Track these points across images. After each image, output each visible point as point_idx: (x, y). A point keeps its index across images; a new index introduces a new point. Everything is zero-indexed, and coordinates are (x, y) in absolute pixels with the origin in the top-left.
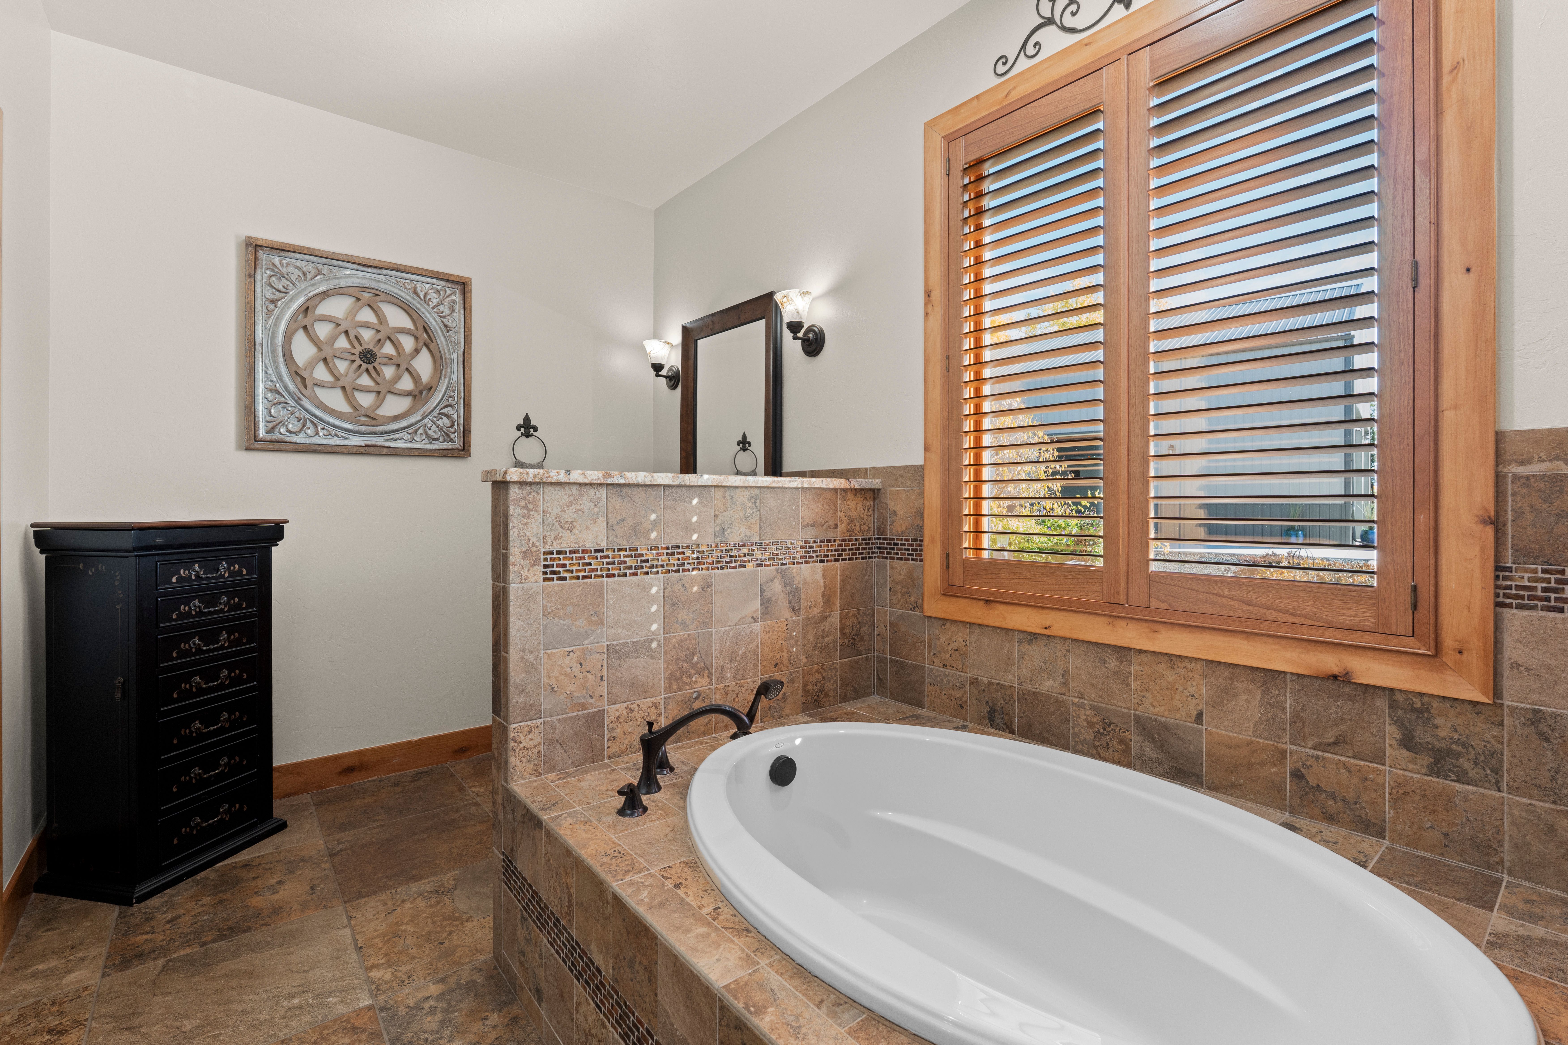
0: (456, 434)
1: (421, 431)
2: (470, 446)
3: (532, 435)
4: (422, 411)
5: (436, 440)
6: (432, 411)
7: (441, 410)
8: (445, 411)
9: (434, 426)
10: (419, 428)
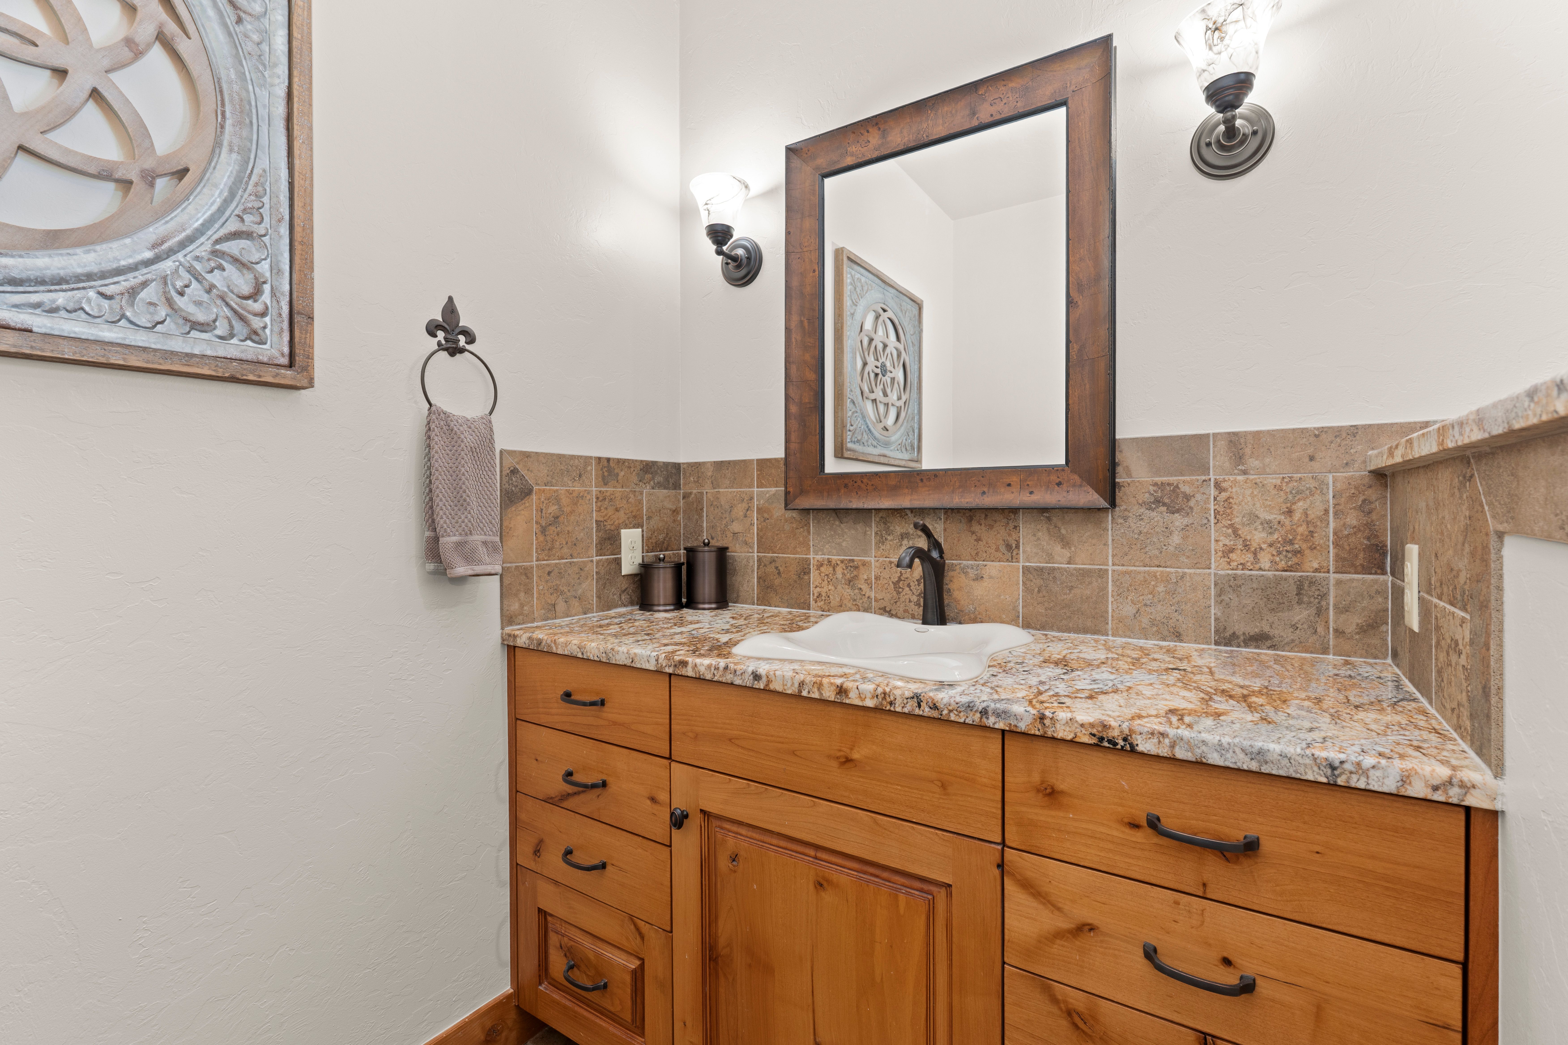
0: (267, 319)
1: (149, 294)
2: (310, 357)
3: (462, 351)
4: (152, 233)
5: (197, 326)
6: (191, 239)
7: (218, 241)
8: (233, 247)
9: (195, 284)
10: (145, 284)
